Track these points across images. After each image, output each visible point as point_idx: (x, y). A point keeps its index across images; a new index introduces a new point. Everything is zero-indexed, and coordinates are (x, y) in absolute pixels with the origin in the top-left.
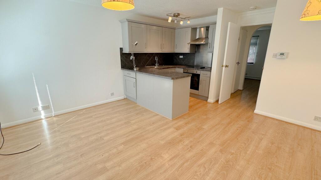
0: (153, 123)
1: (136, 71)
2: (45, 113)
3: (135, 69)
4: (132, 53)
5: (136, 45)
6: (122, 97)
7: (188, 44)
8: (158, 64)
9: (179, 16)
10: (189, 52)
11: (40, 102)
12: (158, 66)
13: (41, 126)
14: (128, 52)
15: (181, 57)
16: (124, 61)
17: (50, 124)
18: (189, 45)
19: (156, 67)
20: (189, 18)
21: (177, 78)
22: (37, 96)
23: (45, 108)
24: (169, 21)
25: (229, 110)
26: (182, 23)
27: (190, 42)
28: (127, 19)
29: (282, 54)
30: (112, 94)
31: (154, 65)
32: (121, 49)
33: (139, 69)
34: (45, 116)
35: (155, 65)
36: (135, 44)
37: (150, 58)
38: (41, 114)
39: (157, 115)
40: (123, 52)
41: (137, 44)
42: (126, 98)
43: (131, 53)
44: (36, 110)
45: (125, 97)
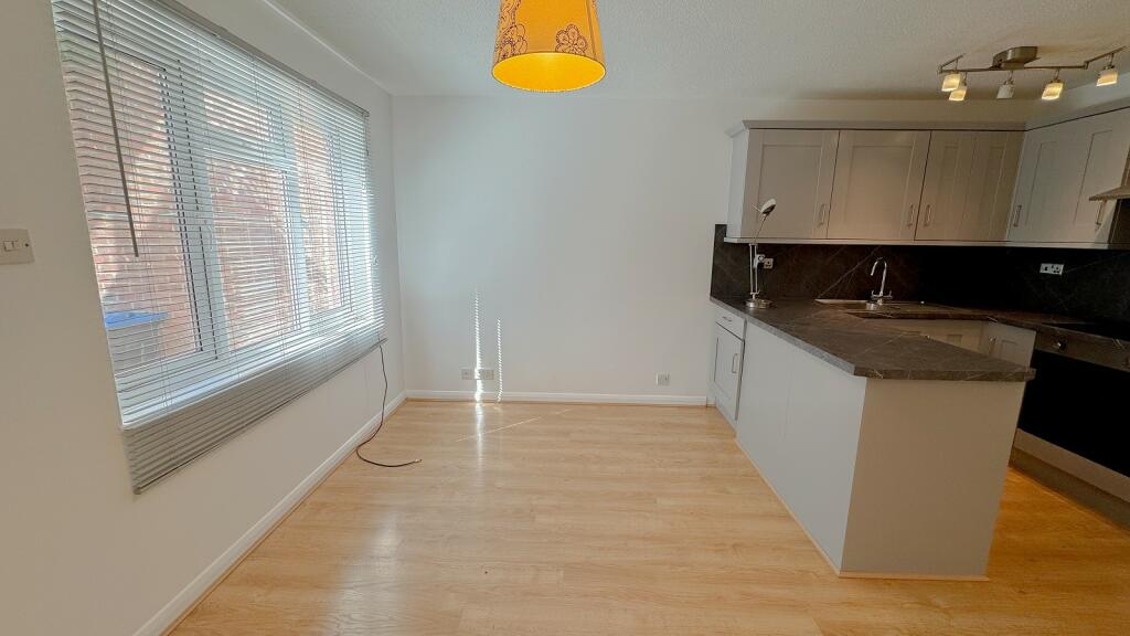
0: (735, 546)
2: (484, 388)
3: (752, 305)
4: (751, 242)
5: (767, 212)
6: (700, 400)
7: (1104, 198)
8: (886, 293)
9: (1034, 58)
10: (1105, 247)
11: (478, 360)
12: (885, 301)
13: (471, 417)
15: (1051, 272)
16: (727, 271)
17: (490, 419)
18: (1112, 204)
19: (871, 307)
20: (1109, 58)
21: (887, 375)
22: (475, 344)
23: (488, 375)
24: (958, 95)
26: (1053, 92)
27: (1118, 185)
28: (744, 122)
30: (665, 380)
32: (721, 230)
34: (482, 395)
35: (869, 299)
36: (766, 207)
37: (849, 268)
38: (474, 388)
39: (787, 518)
40: (726, 240)
41: (772, 208)
42: (713, 407)
43: (747, 245)
44: (468, 374)
45: (711, 403)
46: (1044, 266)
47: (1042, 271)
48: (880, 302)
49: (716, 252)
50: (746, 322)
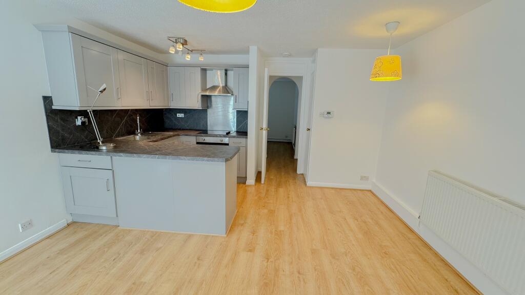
1: (108, 151)
4: (89, 109)
5: (102, 92)
8: (140, 130)
9: (187, 44)
10: (201, 108)
14: (77, 109)
15: (180, 116)
16: (59, 129)
18: (200, 96)
20: (202, 52)
25: (281, 190)
26: (188, 57)
28: (68, 26)
29: (329, 113)
30: (28, 226)
31: (133, 133)
32: (47, 100)
33: (115, 147)
35: (135, 134)
36: (101, 89)
37: (122, 120)
39: (190, 236)
40: (54, 107)
41: (105, 89)
42: (74, 223)
46: (178, 114)
47: (178, 116)
48: (139, 134)
49: (47, 116)
50: (111, 157)
